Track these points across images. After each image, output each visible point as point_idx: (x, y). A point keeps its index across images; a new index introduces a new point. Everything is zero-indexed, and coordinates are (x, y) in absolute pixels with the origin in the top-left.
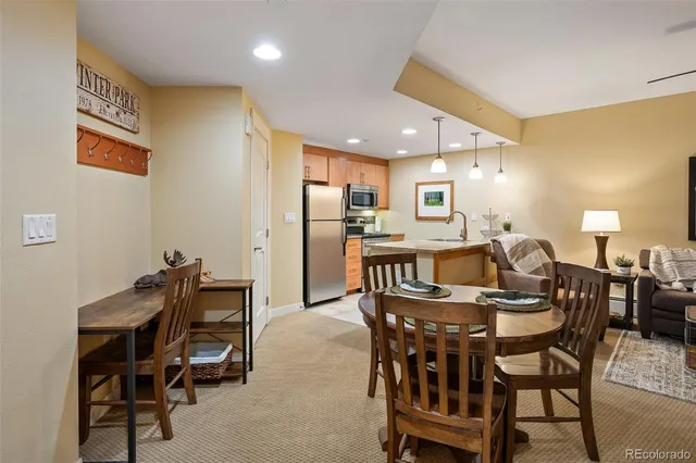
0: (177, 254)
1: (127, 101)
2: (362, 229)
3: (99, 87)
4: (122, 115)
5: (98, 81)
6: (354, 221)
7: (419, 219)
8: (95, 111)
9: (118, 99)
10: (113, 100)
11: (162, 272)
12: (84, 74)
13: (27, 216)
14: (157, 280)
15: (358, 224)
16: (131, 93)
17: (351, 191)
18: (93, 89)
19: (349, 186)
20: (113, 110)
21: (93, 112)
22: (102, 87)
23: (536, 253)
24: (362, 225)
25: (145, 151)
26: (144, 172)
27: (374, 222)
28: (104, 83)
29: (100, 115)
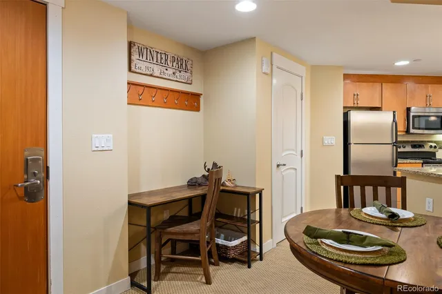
0: (215, 165)
1: (182, 65)
2: (434, 154)
3: (159, 59)
4: (178, 74)
5: (159, 55)
6: (421, 146)
8: (157, 73)
9: (175, 64)
10: (170, 65)
11: (204, 176)
12: (149, 53)
13: (94, 136)
14: (200, 181)
15: (427, 149)
16: (184, 59)
17: (412, 114)
18: (155, 60)
19: (408, 110)
20: (170, 71)
21: (155, 75)
22: (161, 58)
24: (432, 150)
25: (198, 96)
26: (198, 109)
28: (163, 56)
29: (161, 76)
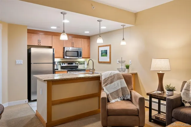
7: (100, 62)
17: (65, 50)
23: (119, 81)
24: (77, 65)
27: (84, 64)
